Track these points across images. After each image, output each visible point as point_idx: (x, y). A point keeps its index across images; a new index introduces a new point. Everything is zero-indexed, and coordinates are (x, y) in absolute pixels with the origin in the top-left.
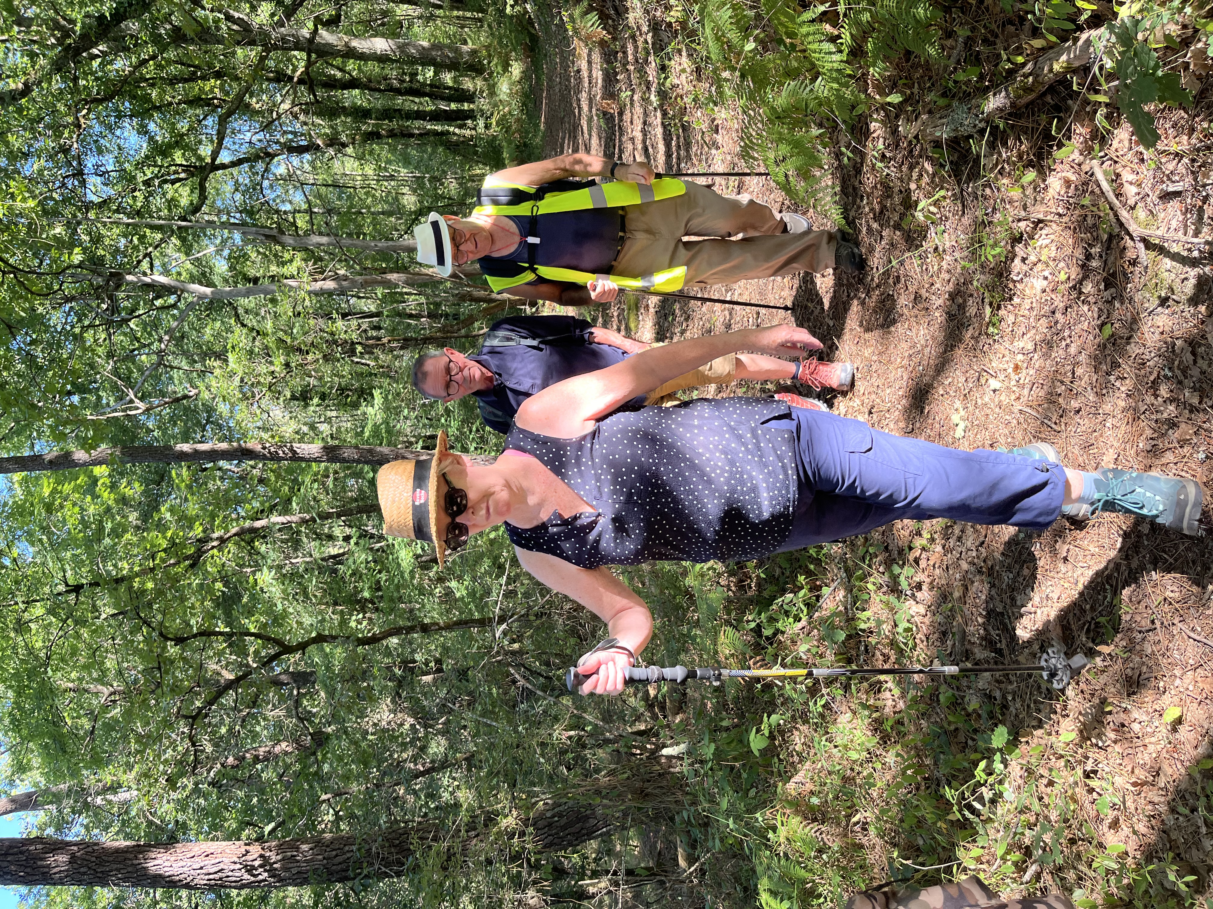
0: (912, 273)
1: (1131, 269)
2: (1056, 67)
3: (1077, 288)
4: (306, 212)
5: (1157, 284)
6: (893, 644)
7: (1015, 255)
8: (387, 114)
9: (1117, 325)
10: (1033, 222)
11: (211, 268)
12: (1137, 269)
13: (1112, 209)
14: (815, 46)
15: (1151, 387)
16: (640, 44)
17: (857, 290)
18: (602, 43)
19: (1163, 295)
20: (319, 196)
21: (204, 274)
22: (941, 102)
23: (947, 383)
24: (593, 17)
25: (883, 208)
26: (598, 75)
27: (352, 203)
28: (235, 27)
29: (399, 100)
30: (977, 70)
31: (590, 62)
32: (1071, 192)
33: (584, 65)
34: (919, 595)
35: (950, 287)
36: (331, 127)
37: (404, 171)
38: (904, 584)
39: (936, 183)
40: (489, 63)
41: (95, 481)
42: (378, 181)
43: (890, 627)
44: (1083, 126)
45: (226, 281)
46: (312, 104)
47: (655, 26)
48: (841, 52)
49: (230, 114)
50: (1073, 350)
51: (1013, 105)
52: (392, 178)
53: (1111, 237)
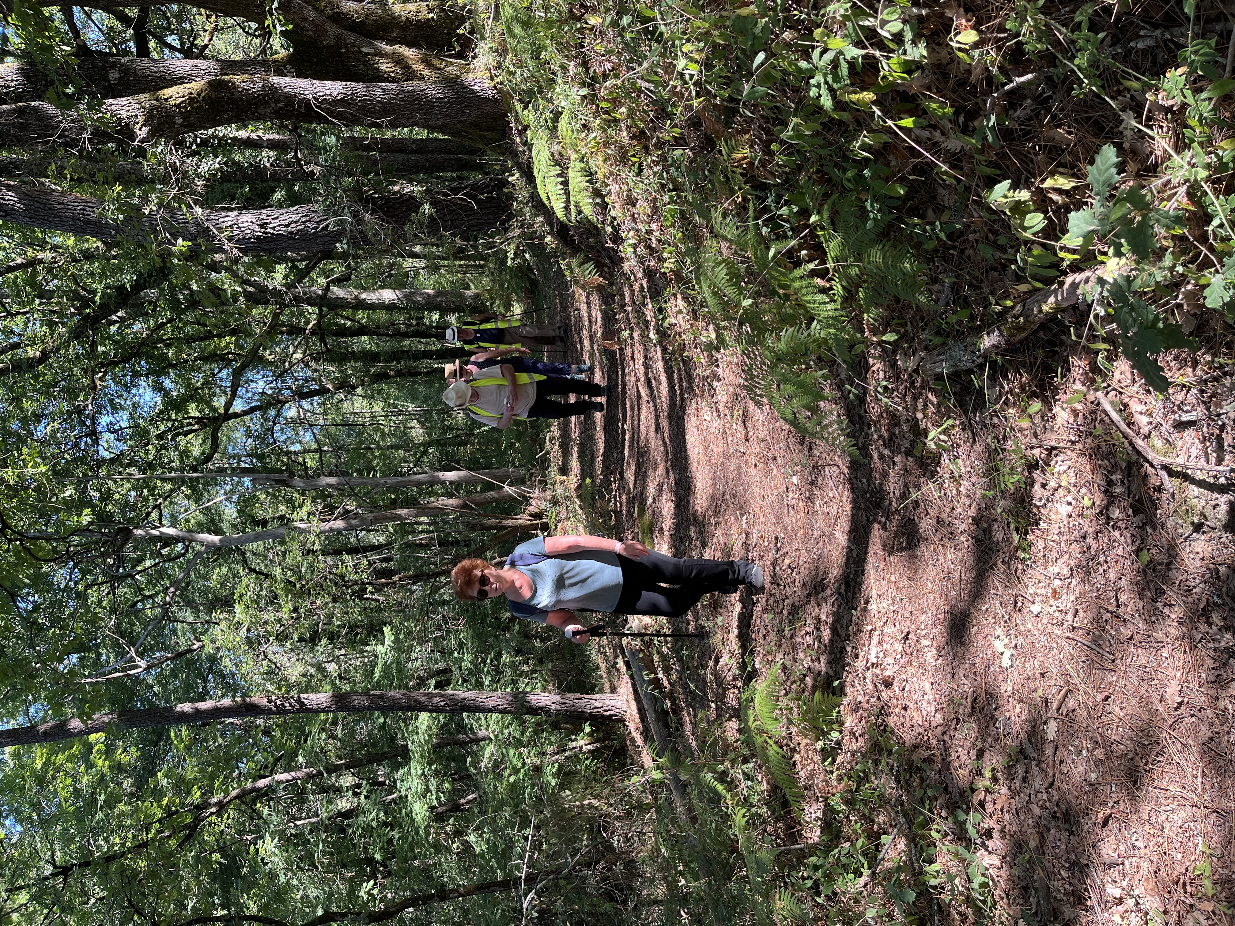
0: (931, 498)
1: (1157, 495)
2: (1045, 308)
3: (1104, 512)
4: (315, 451)
5: (1187, 511)
6: (969, 900)
7: (1033, 482)
8: (396, 355)
9: (1154, 551)
10: (1047, 450)
11: (220, 515)
12: (1164, 496)
13: (1125, 437)
14: (809, 298)
15: (1202, 615)
16: (637, 287)
17: (876, 514)
18: (600, 288)
19: (1196, 521)
20: (329, 435)
21: (213, 521)
22: (937, 340)
23: (984, 608)
24: (590, 266)
25: (892, 436)
26: (597, 315)
27: (361, 440)
28: (250, 289)
29: (407, 342)
30: (967, 312)
31: (588, 304)
32: (1080, 420)
33: (584, 308)
34: (989, 843)
35: (972, 512)
36: (340, 372)
37: (411, 407)
38: (972, 832)
39: (942, 413)
40: (492, 304)
41: (89, 747)
42: (387, 416)
43: (963, 881)
44: (1080, 359)
45: (234, 526)
46: (323, 353)
47: (650, 273)
48: (835, 301)
49: (243, 368)
50: (1112, 575)
51: (1007, 342)
52: (400, 413)
53: (1130, 465)
